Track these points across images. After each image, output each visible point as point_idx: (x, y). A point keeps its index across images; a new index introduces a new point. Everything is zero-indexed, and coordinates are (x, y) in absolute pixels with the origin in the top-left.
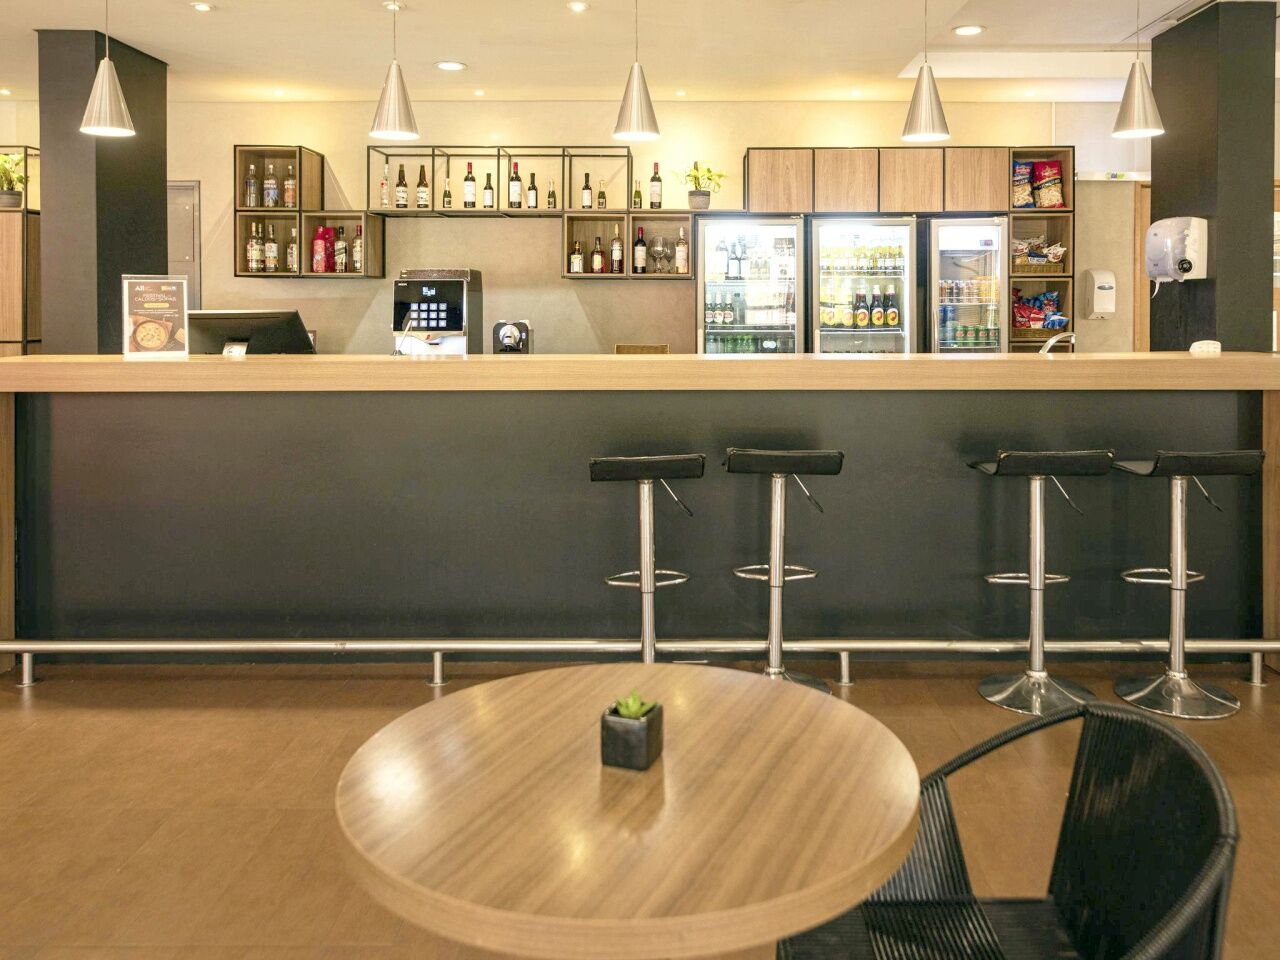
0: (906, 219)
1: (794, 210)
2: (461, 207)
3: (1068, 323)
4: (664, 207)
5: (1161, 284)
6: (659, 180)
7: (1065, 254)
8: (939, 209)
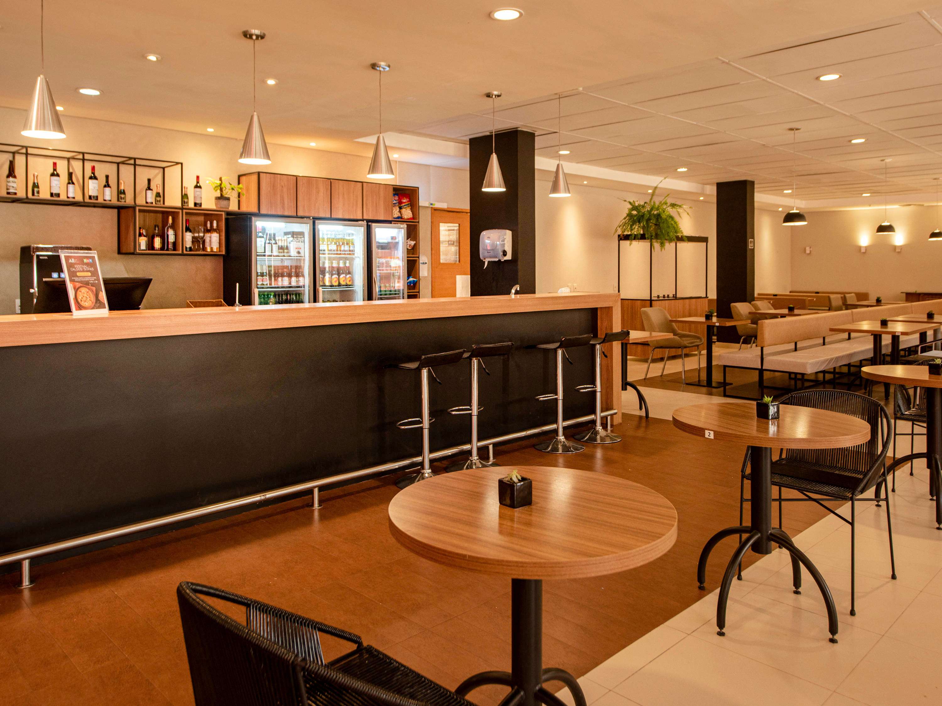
0: (360, 222)
1: (307, 214)
2: (48, 197)
3: (417, 282)
4: (203, 206)
5: (489, 262)
6: (200, 187)
7: (415, 244)
8: (361, 218)
